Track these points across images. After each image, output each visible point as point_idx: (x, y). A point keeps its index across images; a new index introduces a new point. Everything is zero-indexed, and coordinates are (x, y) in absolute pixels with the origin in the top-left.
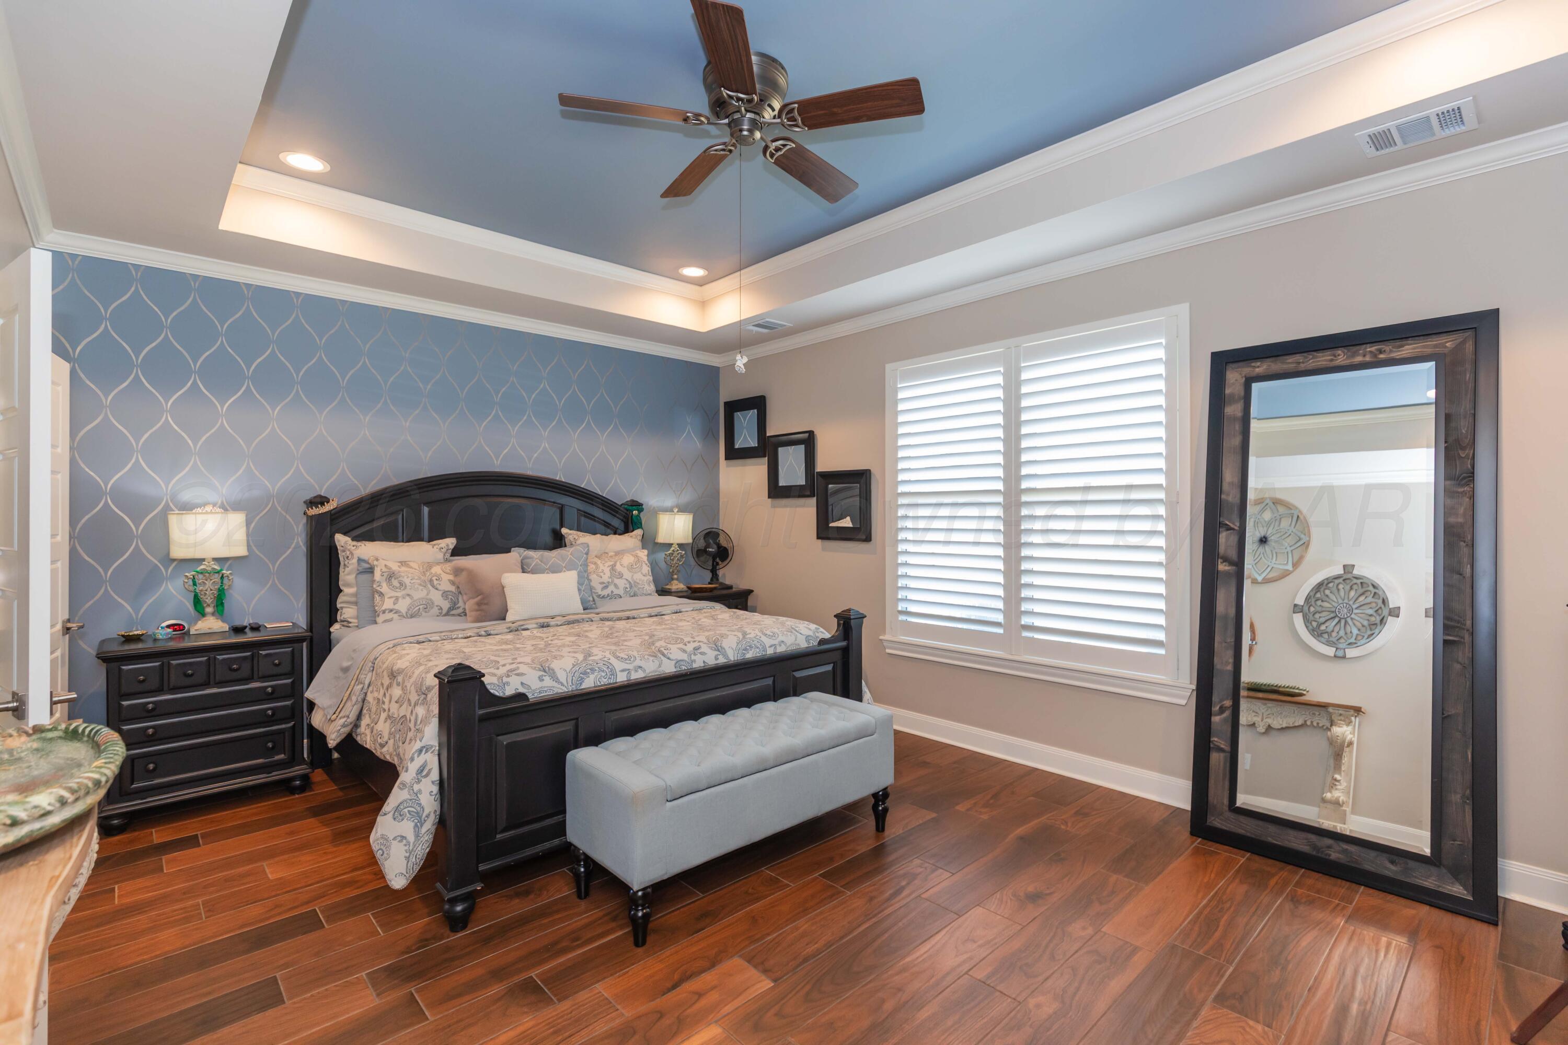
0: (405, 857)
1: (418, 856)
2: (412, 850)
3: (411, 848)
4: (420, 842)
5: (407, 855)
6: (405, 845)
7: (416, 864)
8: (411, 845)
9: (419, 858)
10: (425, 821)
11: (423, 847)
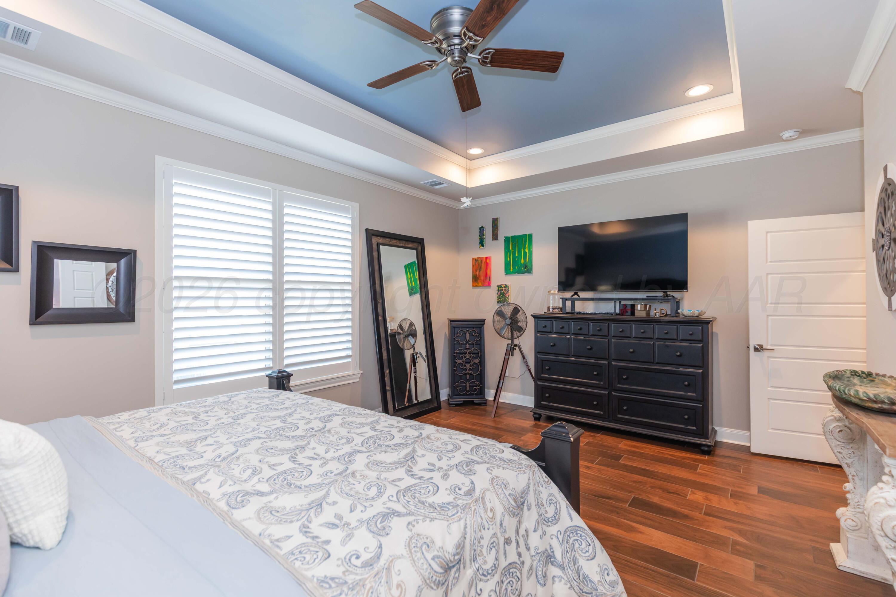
0: (569, 588)
1: (575, 578)
2: (567, 577)
3: (566, 578)
4: (566, 568)
5: (569, 585)
6: (560, 581)
7: (579, 584)
8: (563, 576)
9: (577, 579)
10: (553, 552)
11: (572, 568)
